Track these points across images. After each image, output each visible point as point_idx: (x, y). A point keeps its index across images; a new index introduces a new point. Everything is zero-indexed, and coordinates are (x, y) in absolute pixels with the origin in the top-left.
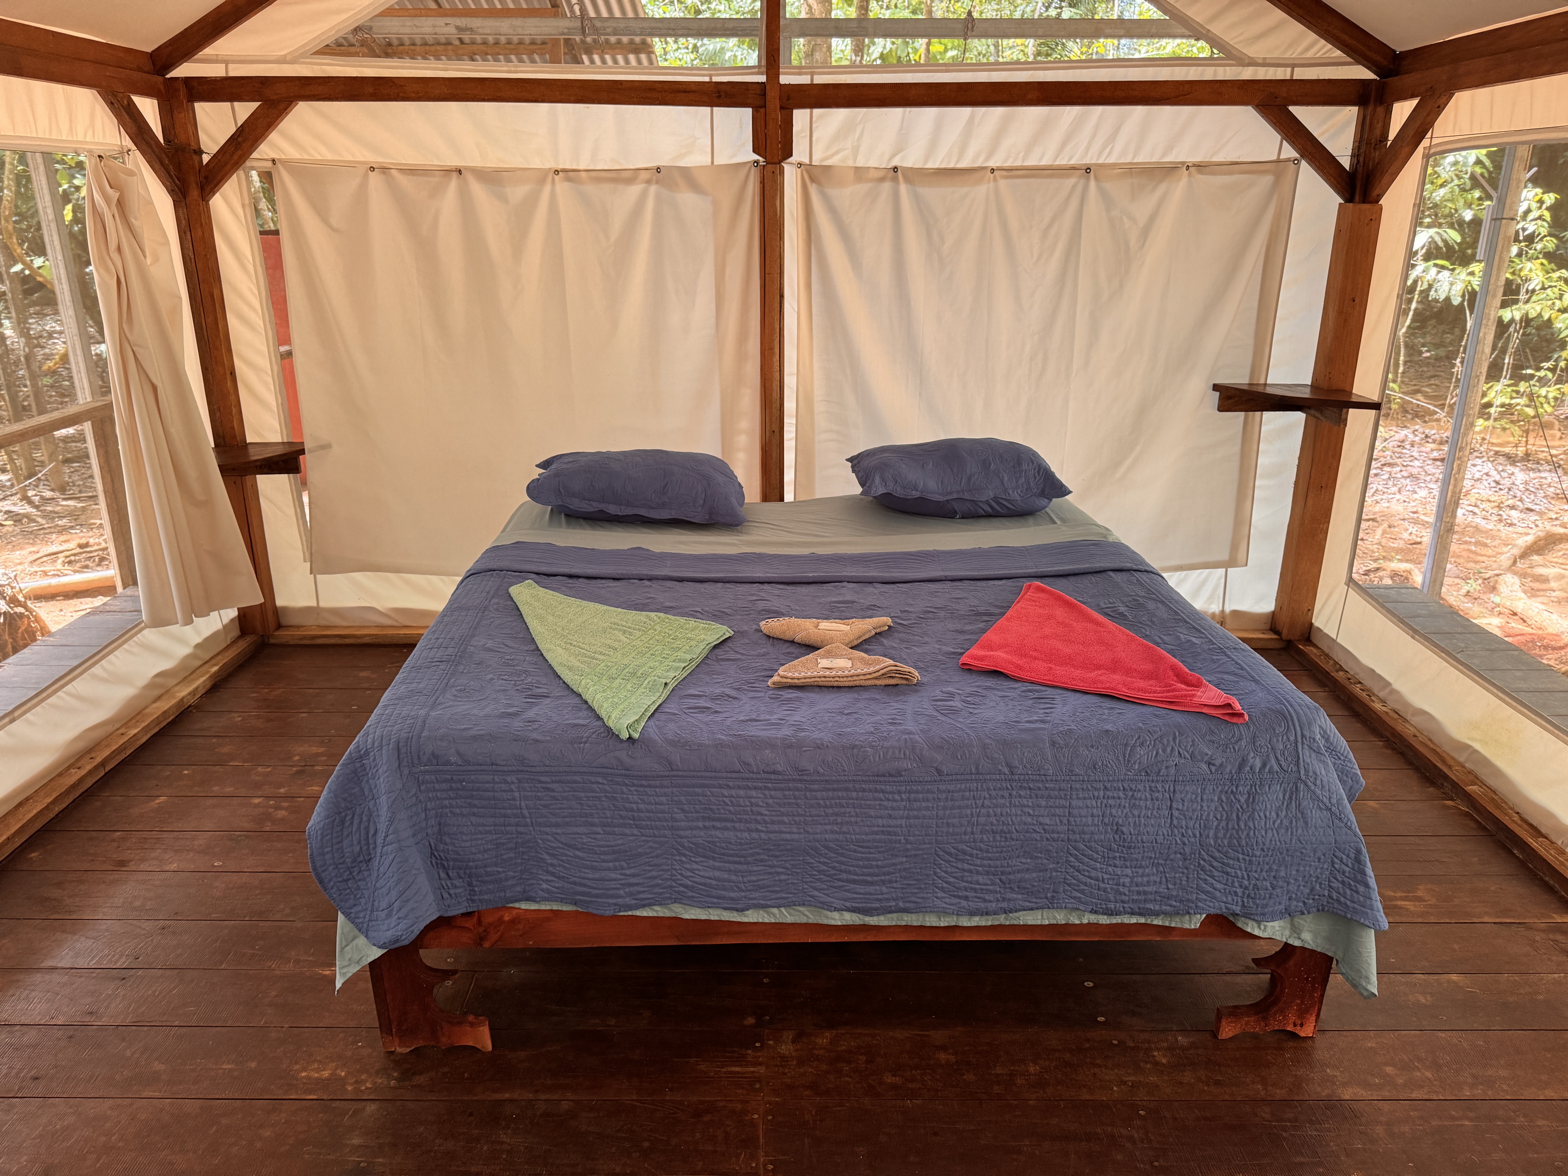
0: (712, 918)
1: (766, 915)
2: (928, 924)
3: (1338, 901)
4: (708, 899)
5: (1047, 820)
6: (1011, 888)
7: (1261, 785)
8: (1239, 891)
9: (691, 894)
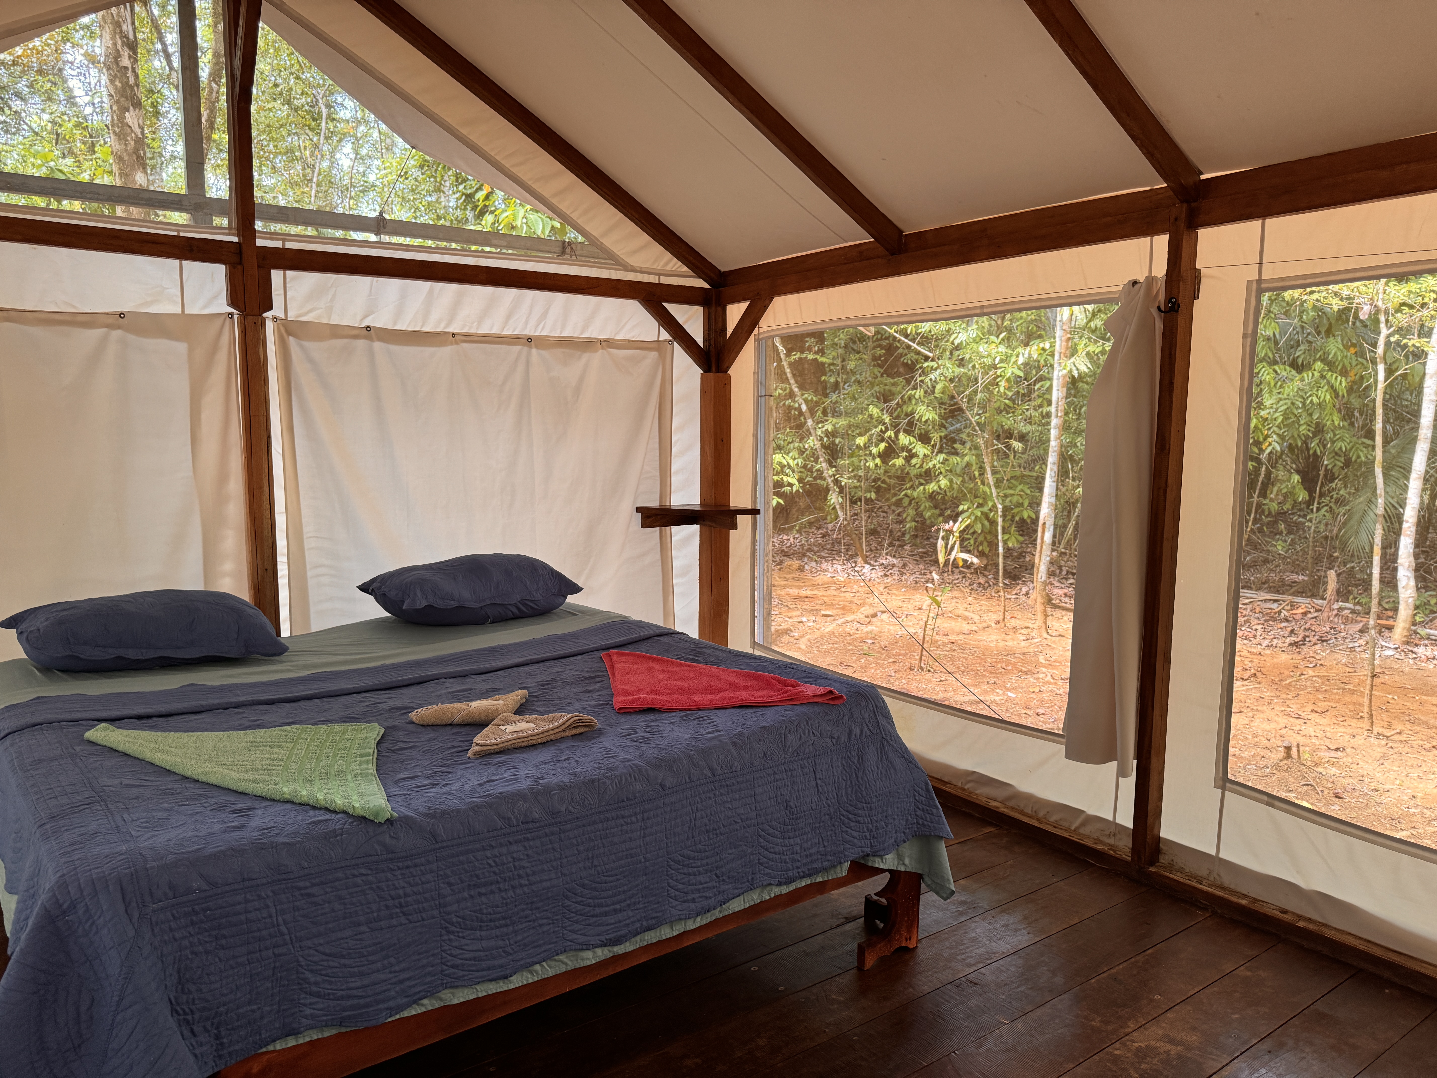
0: (480, 995)
1: (529, 976)
2: (664, 938)
3: (923, 824)
4: (478, 974)
5: (741, 811)
6: (723, 880)
7: (864, 748)
8: (867, 834)
9: (461, 973)
